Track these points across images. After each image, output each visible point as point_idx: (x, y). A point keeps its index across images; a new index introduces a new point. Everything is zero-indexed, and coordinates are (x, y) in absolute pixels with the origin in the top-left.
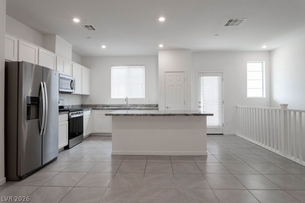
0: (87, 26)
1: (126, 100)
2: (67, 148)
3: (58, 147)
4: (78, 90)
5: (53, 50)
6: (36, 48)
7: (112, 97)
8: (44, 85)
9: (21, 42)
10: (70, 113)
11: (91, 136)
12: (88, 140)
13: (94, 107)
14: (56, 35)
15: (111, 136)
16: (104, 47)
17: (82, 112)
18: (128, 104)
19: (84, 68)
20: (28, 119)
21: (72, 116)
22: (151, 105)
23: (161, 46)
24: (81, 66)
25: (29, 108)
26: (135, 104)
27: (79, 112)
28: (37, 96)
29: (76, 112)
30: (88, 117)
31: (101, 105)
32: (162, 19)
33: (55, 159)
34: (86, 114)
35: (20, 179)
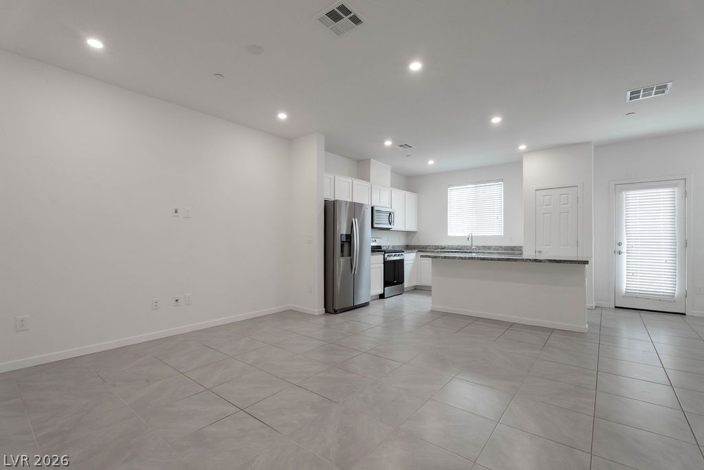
0: (401, 146)
1: (470, 238)
2: (382, 296)
3: (370, 293)
4: (398, 225)
5: (367, 179)
6: (349, 180)
7: (450, 234)
8: (356, 222)
9: (337, 178)
10: (386, 255)
11: (416, 289)
12: (412, 293)
13: (421, 249)
14: (370, 159)
15: (431, 291)
16: (431, 162)
17: (402, 255)
18: (474, 244)
19: (408, 194)
20: (342, 256)
21: (389, 259)
22: (515, 247)
23: (522, 147)
24: (403, 192)
25: (342, 246)
26: (485, 245)
27: (397, 254)
28: (350, 233)
29: (394, 254)
30: (412, 262)
31: (433, 246)
32: (496, 120)
33: (366, 304)
34: (409, 258)
35: (336, 312)
